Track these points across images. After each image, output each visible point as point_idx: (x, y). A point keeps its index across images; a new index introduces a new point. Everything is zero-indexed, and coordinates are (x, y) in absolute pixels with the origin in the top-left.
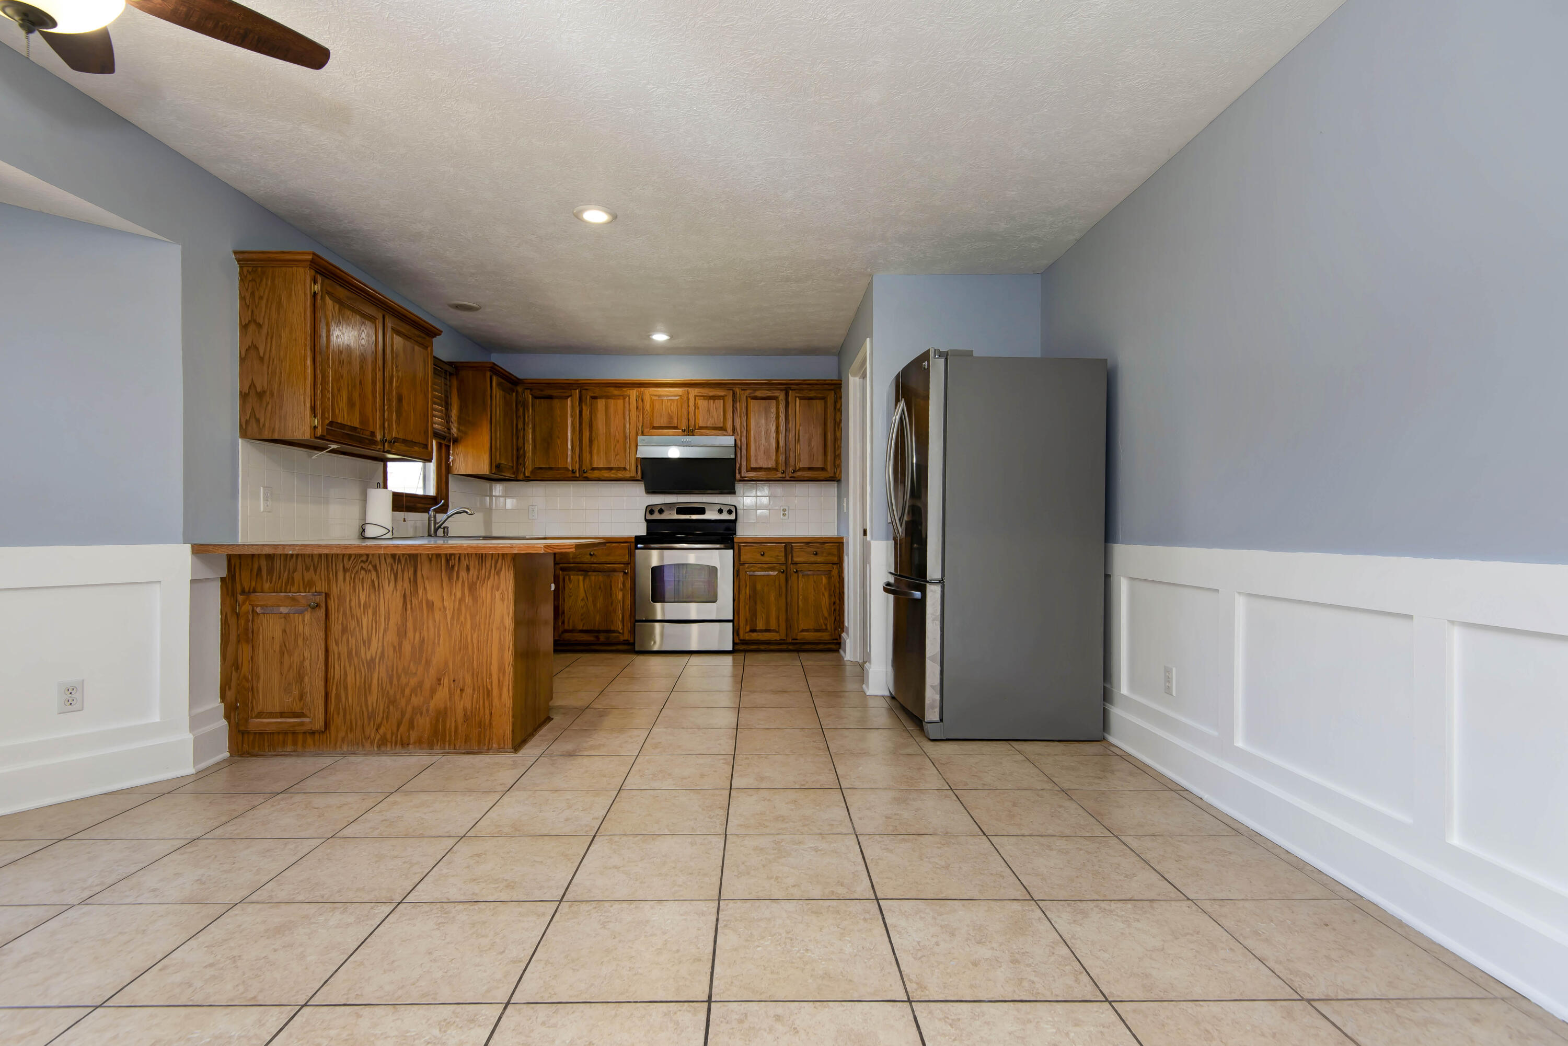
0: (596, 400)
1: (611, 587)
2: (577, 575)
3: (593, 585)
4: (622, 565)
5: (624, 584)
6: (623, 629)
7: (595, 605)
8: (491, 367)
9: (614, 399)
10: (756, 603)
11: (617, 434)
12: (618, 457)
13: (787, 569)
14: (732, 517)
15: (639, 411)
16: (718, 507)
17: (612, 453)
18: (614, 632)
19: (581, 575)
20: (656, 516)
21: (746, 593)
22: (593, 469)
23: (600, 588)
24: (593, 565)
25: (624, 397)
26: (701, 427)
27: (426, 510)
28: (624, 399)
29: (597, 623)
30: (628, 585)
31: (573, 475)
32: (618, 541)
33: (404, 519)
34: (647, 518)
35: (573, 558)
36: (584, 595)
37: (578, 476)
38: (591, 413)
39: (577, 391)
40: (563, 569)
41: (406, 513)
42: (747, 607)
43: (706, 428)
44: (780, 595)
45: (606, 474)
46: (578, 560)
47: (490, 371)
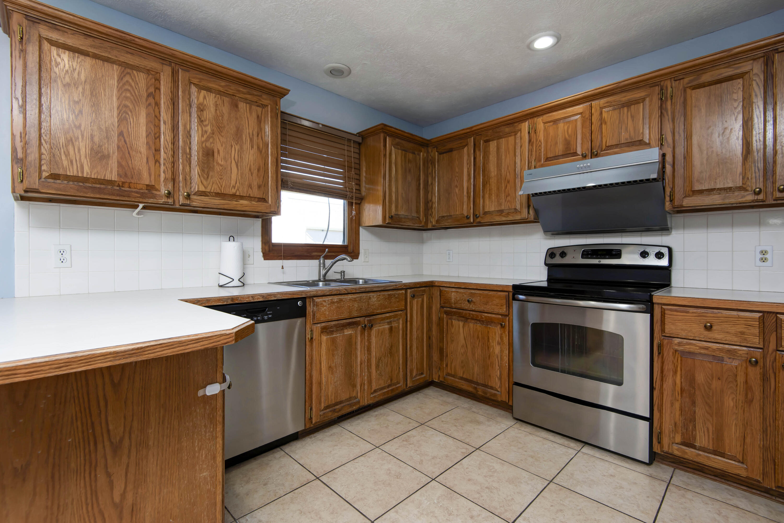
0: (488, 143)
1: (488, 338)
2: (459, 320)
3: (472, 333)
4: (500, 317)
5: (501, 338)
6: (501, 387)
7: (473, 354)
8: (382, 129)
9: (506, 137)
10: (694, 403)
11: (508, 174)
12: (509, 198)
13: (764, 357)
14: (664, 262)
15: (532, 145)
16: (642, 249)
17: (503, 195)
18: (492, 388)
19: (462, 321)
20: (558, 260)
21: (675, 384)
22: (485, 213)
23: (478, 338)
24: (471, 312)
25: (515, 133)
26: (609, 146)
27: (317, 258)
28: (515, 135)
29: (475, 375)
30: (506, 340)
31: (468, 221)
32: (495, 289)
33: (283, 266)
34: (547, 263)
35: (455, 303)
36: (464, 341)
37: (472, 221)
38: (484, 158)
39: (472, 138)
40: (447, 313)
41: (284, 261)
42: (677, 405)
43: (616, 146)
44: (749, 402)
45: (498, 219)
46: (458, 306)
47: (383, 132)
